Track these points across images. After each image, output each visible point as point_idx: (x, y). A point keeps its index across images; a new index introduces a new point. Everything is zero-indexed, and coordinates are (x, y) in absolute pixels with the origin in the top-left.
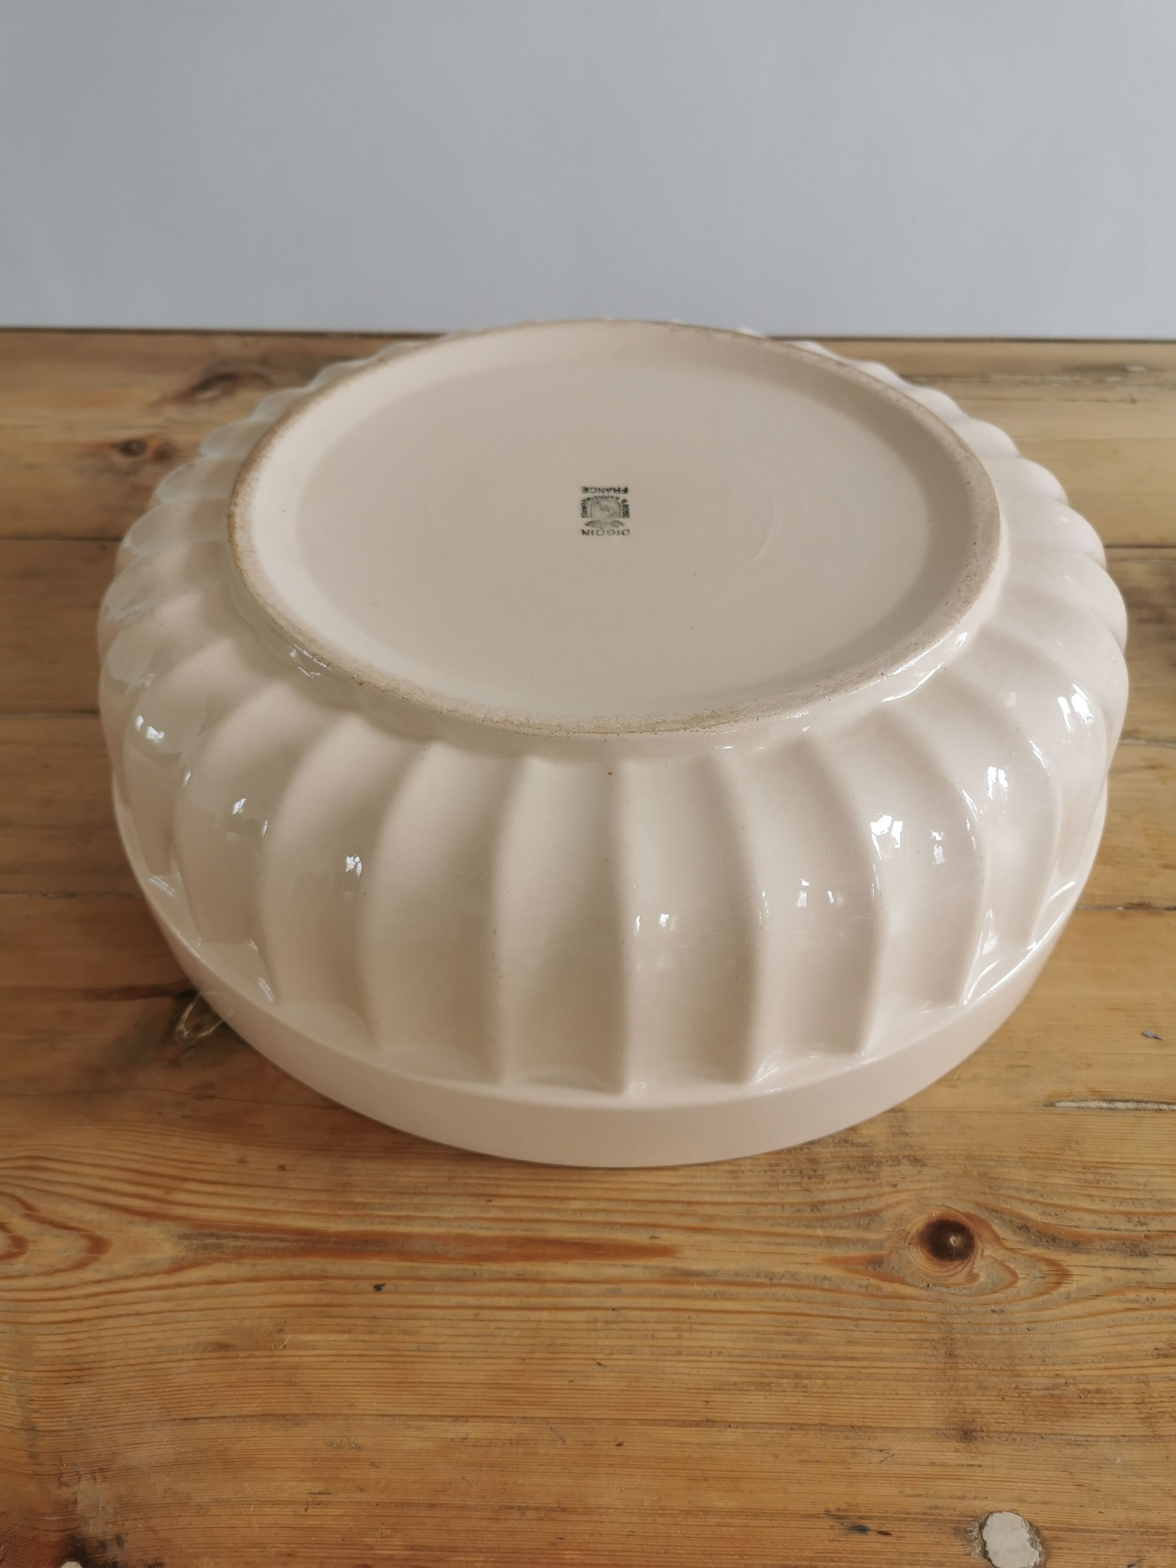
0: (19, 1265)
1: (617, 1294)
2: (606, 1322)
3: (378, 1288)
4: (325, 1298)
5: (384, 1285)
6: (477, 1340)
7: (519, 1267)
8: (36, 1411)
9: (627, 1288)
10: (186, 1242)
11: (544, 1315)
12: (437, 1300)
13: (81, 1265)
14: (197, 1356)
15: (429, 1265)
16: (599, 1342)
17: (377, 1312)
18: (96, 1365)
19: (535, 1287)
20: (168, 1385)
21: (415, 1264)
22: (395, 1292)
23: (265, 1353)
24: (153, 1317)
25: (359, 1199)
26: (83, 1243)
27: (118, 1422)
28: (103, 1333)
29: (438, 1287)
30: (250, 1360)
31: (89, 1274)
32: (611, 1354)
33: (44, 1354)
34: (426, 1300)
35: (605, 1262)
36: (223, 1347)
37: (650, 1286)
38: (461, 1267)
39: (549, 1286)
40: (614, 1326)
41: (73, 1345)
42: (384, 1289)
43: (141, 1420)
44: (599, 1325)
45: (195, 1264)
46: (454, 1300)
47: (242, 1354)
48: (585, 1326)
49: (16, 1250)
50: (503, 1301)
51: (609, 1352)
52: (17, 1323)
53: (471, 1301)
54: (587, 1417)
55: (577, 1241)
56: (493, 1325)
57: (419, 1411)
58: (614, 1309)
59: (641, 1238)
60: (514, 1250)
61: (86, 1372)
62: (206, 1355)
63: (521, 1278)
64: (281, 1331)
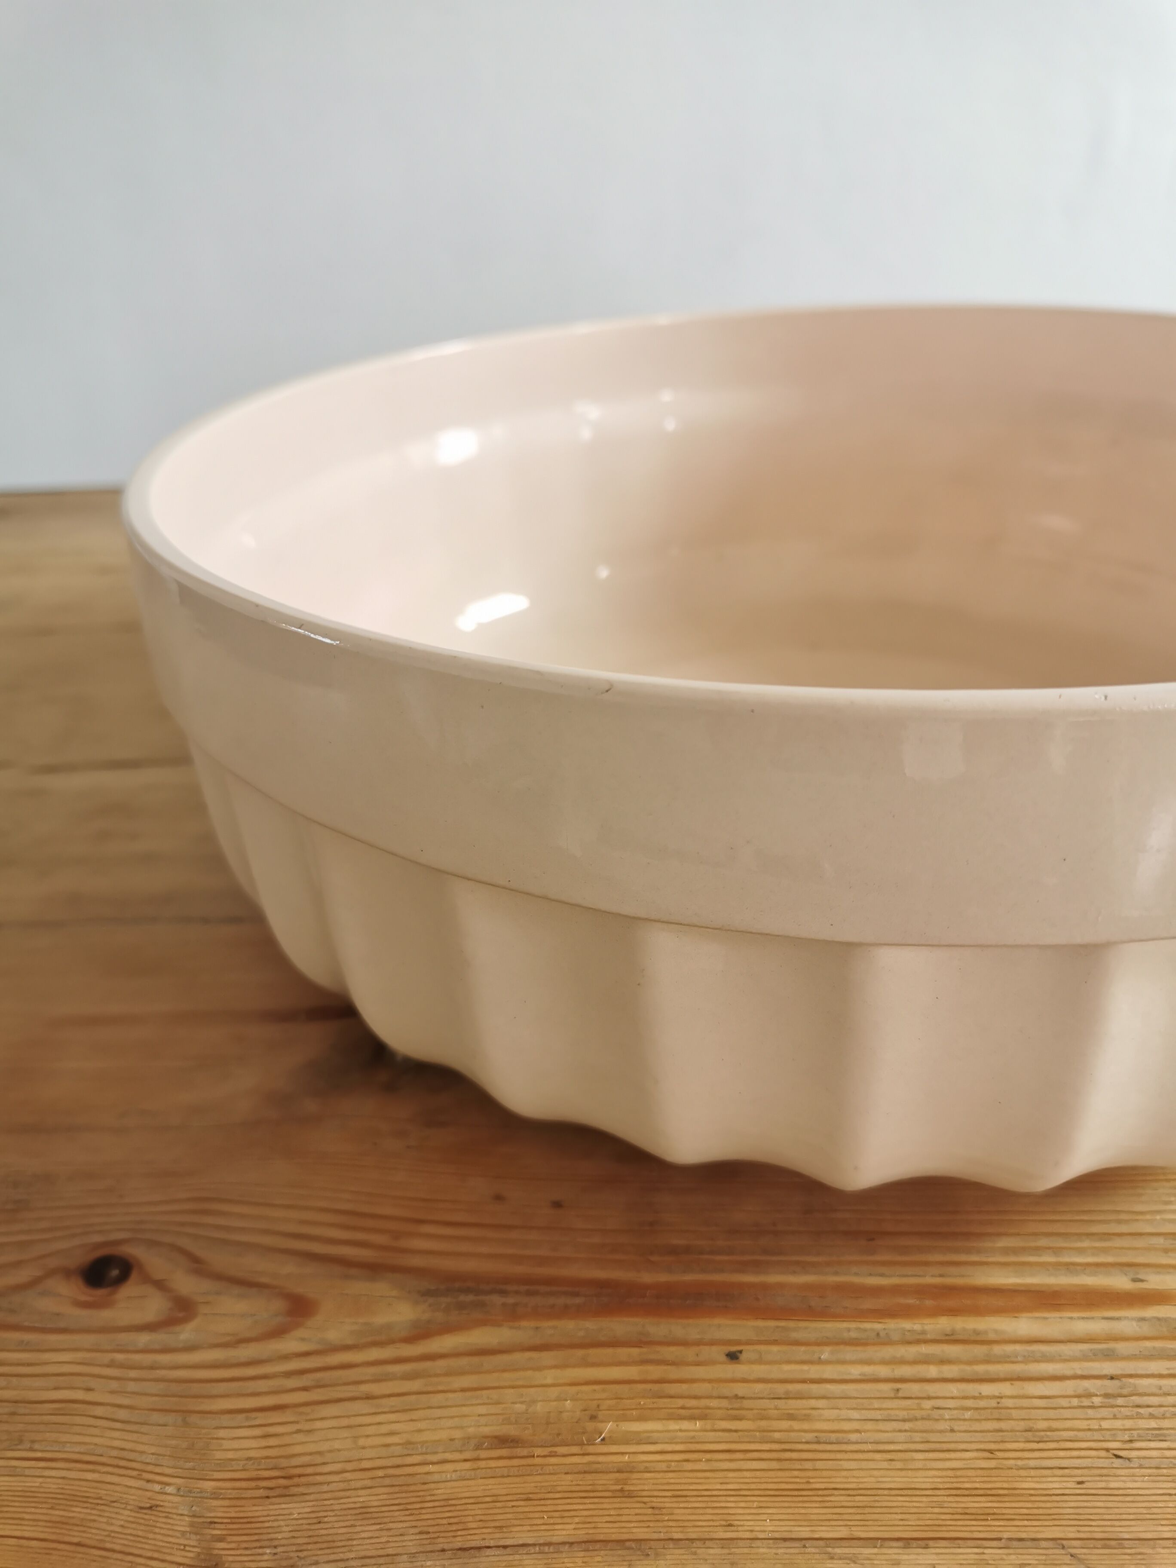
0: (186, 1333)
1: (1110, 1356)
2: (1106, 1396)
3: (733, 1357)
4: (655, 1371)
5: (741, 1352)
6: (907, 1426)
7: (944, 1323)
8: (221, 1539)
9: (1121, 1347)
10: (431, 1300)
11: (1005, 1388)
12: (829, 1372)
13: (278, 1332)
14: (467, 1455)
15: (802, 1324)
16: (1105, 1424)
17: (740, 1389)
18: (310, 1470)
19: (979, 1351)
20: (429, 1498)
21: (782, 1324)
22: (760, 1361)
23: (575, 1449)
24: (393, 1401)
25: (678, 1241)
26: (278, 1305)
27: (352, 1555)
28: (318, 1424)
29: (826, 1353)
30: (553, 1460)
31: (290, 1344)
32: (1131, 1441)
33: (230, 1455)
34: (814, 1371)
35: (1075, 1315)
36: (504, 1442)
37: (1158, 1344)
38: (853, 1325)
39: (997, 1349)
40: (1120, 1401)
41: (272, 1442)
42: (743, 1357)
43: (390, 1551)
44: (1097, 1400)
45: (447, 1329)
46: (856, 1371)
47: (538, 1451)
48: (1075, 1402)
49: (181, 1315)
50: (933, 1371)
51: (1127, 1438)
52: (183, 1411)
53: (883, 1371)
54: (1126, 1536)
55: (1023, 1288)
56: (928, 1404)
57: (843, 1533)
58: (1112, 1378)
59: (1121, 1282)
60: (929, 1303)
61: (296, 1480)
62: (483, 1454)
63: (951, 1339)
64: (593, 1418)
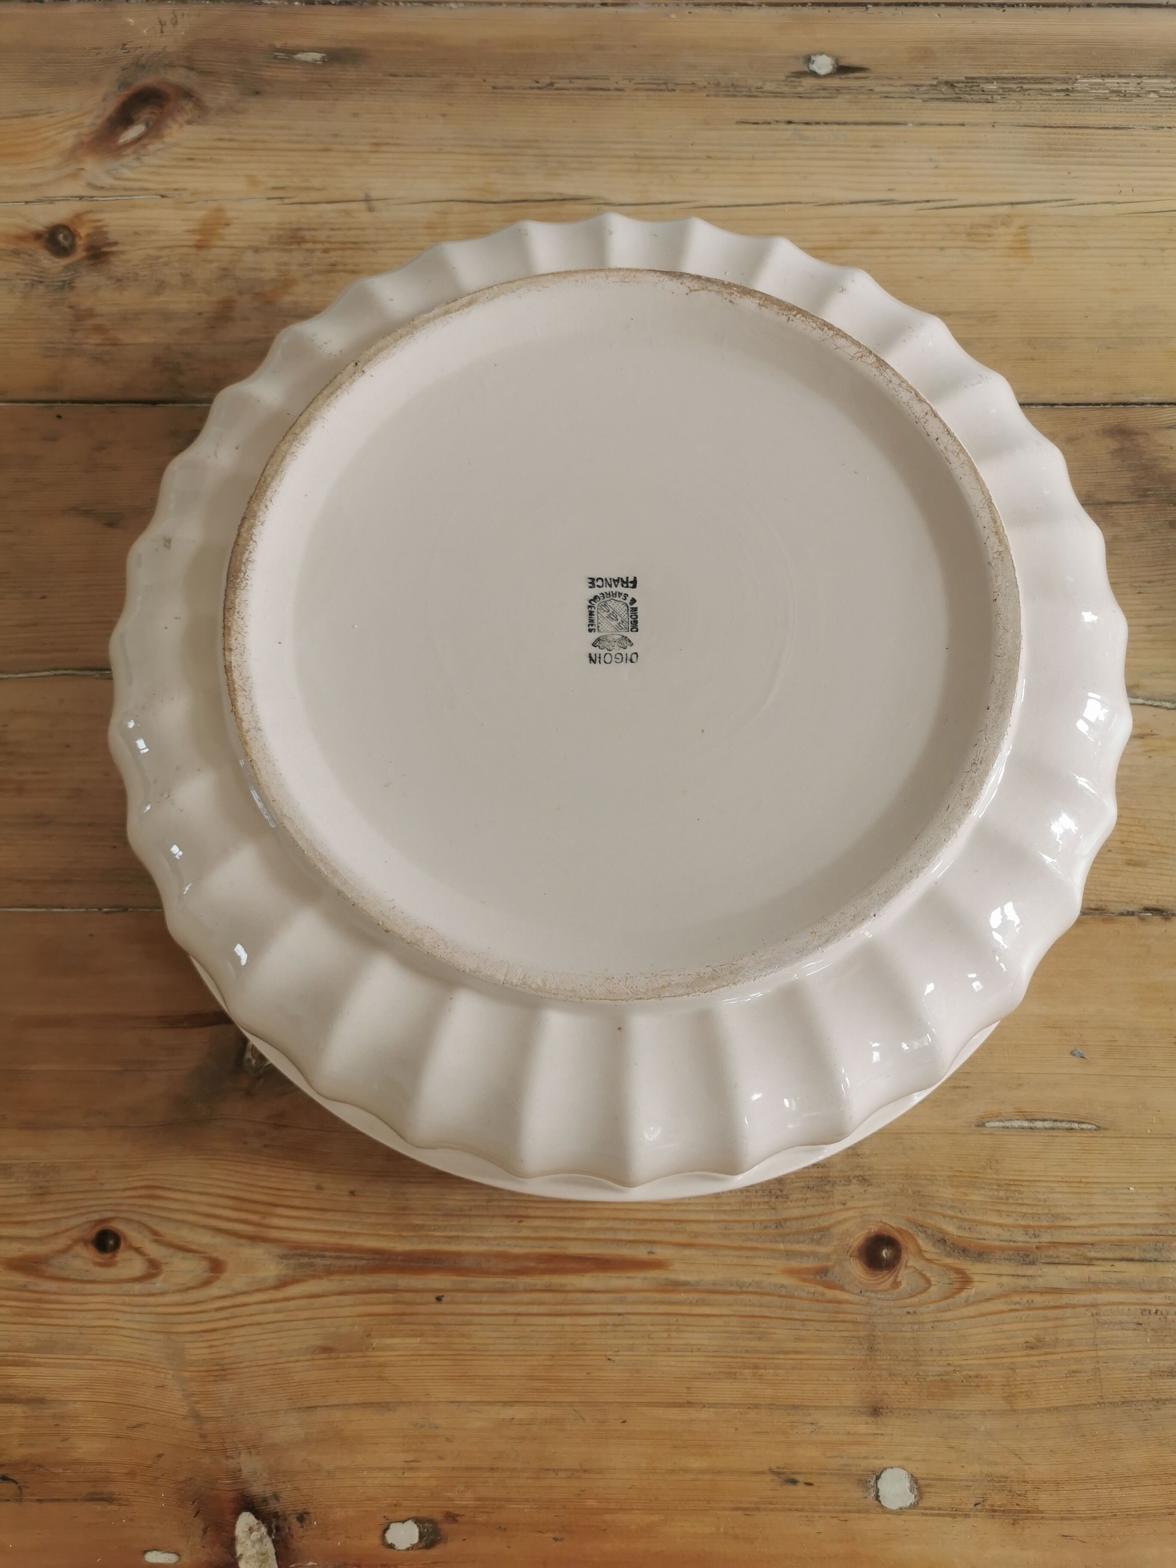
0: (158, 1284)
1: (622, 1302)
2: (614, 1325)
3: (439, 1299)
4: (400, 1308)
5: (443, 1296)
6: (517, 1341)
7: (546, 1279)
8: (198, 1402)
9: (630, 1297)
10: (285, 1262)
11: (567, 1320)
12: (485, 1309)
13: (206, 1283)
14: (308, 1357)
15: (475, 1279)
16: (609, 1342)
17: (440, 1319)
18: (235, 1366)
19: (560, 1297)
20: (291, 1381)
21: (466, 1278)
22: (452, 1303)
23: (360, 1354)
24: (271, 1326)
25: (417, 1221)
26: (205, 1265)
27: (259, 1411)
28: (235, 1340)
29: (485, 1297)
30: (349, 1360)
31: (214, 1290)
32: (618, 1351)
33: (194, 1358)
34: (476, 1309)
35: (613, 1275)
36: (326, 1350)
37: (649, 1295)
38: (501, 1280)
39: (570, 1296)
40: (620, 1328)
41: (214, 1350)
42: (444, 1300)
43: (275, 1409)
44: (609, 1328)
45: (295, 1281)
46: (498, 1309)
47: (342, 1355)
48: (598, 1329)
49: (154, 1271)
50: (535, 1309)
51: (616, 1350)
52: (168, 1332)
53: (511, 1309)
54: (601, 1401)
55: (592, 1256)
56: (529, 1329)
57: (478, 1398)
58: (620, 1315)
59: (641, 1253)
60: (542, 1266)
61: (229, 1371)
62: (316, 1357)
63: (548, 1290)
64: (368, 1336)
